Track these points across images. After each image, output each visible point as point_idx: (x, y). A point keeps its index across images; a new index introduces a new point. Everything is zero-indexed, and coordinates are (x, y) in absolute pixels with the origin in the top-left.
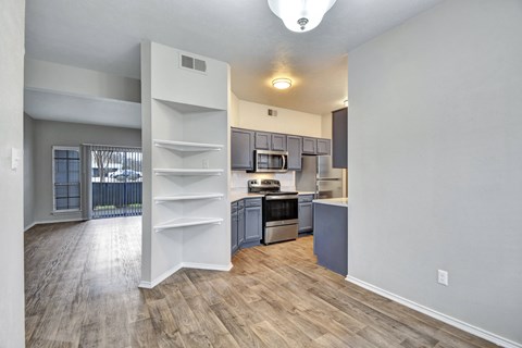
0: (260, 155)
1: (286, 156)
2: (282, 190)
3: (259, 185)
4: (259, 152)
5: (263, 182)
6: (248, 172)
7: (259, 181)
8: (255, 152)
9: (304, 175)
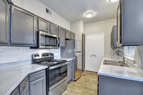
0: (42, 35)
1: (59, 38)
2: (55, 58)
3: (41, 57)
4: (40, 32)
5: (44, 55)
6: (31, 48)
7: (40, 55)
8: (38, 32)
9: (66, 49)
